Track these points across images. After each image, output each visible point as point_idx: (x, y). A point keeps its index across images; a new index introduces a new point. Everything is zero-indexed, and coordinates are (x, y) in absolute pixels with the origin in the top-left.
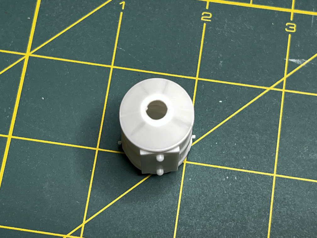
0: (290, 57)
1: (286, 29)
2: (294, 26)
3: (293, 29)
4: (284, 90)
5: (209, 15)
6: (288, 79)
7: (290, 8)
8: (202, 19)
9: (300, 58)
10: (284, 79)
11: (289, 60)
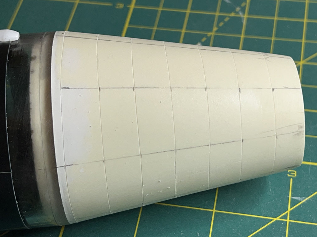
1: (288, 175)
2: (294, 172)
4: (288, 220)
6: (291, 212)
9: (301, 196)
10: (288, 212)
11: (292, 197)
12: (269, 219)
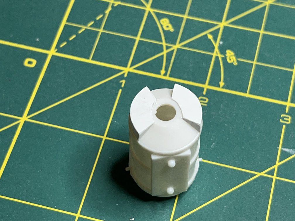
0: (283, 146)
1: (281, 120)
2: (288, 118)
3: (288, 121)
4: (275, 177)
5: (205, 100)
6: (279, 167)
7: (286, 101)
9: (293, 149)
10: (276, 167)
11: (282, 149)
12: (252, 174)
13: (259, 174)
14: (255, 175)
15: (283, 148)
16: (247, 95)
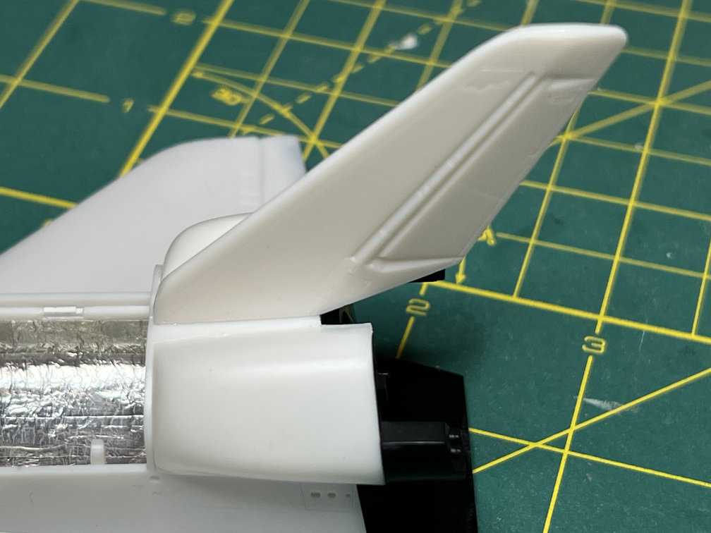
0: (587, 395)
1: (584, 348)
2: (601, 343)
3: (599, 349)
4: (566, 452)
6: (576, 433)
7: (597, 312)
8: (409, 309)
9: (608, 400)
10: (570, 432)
11: (585, 399)
12: (517, 444)
13: (532, 445)
14: (524, 446)
15: (587, 397)
16: (514, 299)
